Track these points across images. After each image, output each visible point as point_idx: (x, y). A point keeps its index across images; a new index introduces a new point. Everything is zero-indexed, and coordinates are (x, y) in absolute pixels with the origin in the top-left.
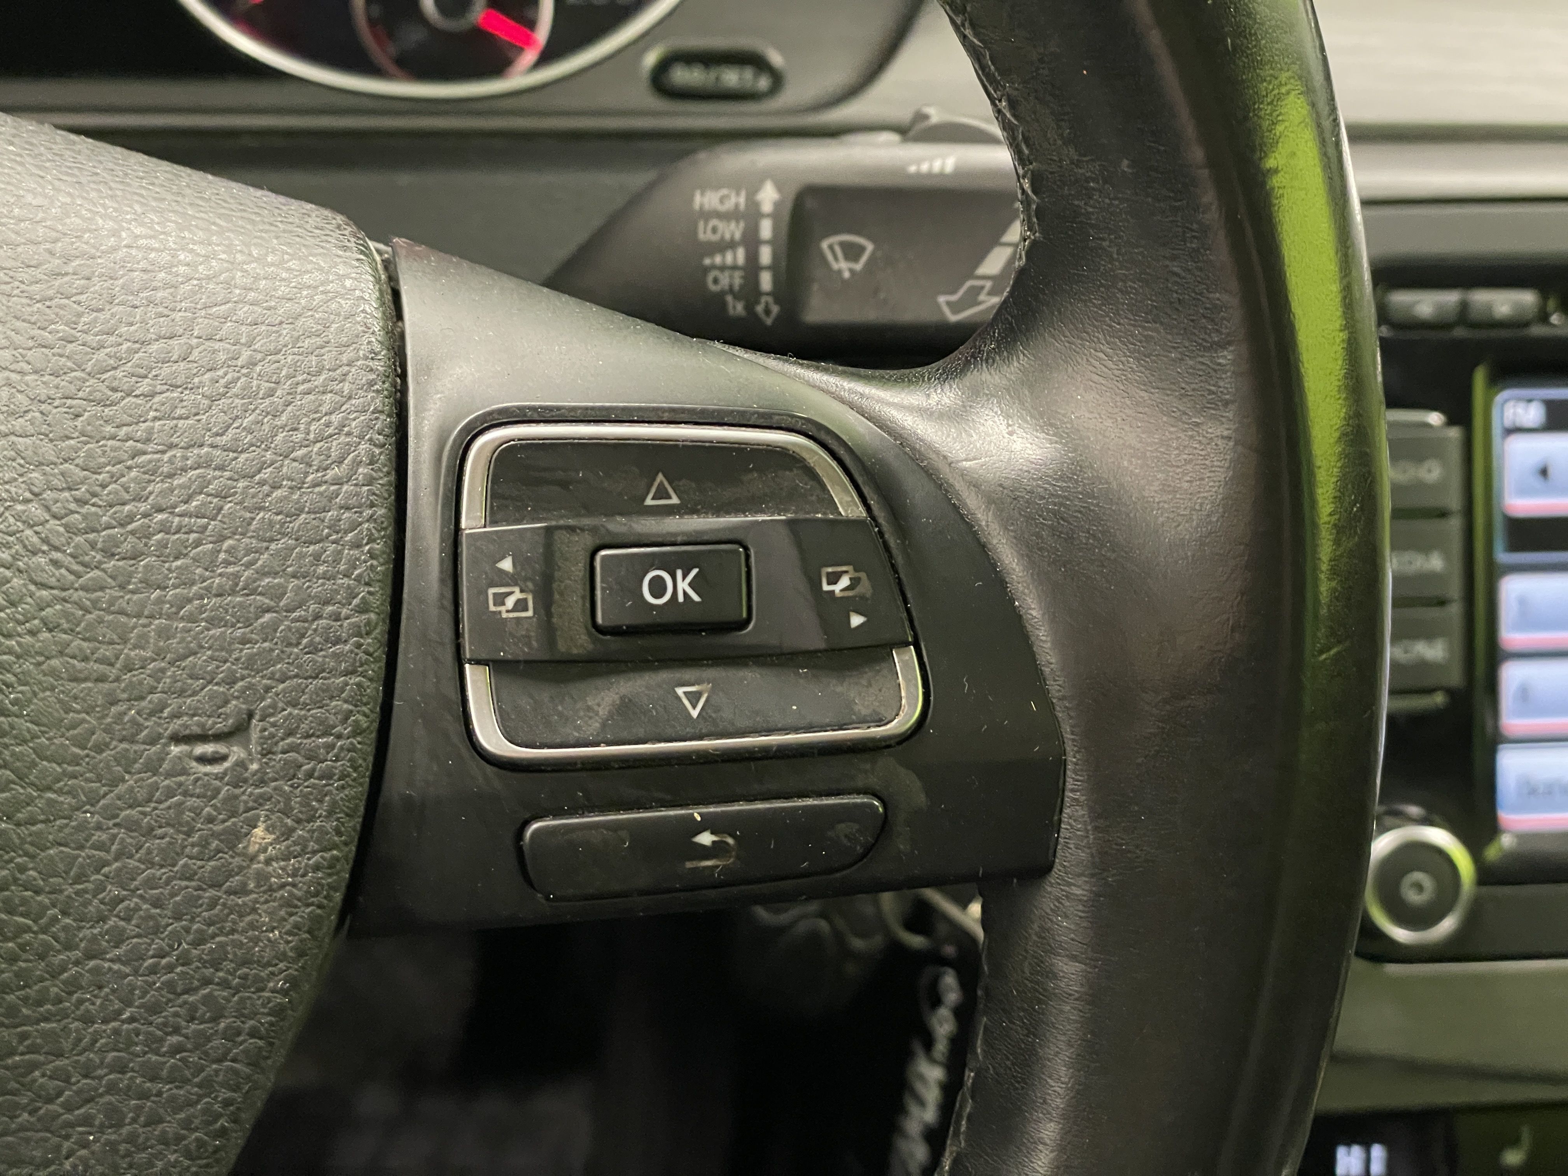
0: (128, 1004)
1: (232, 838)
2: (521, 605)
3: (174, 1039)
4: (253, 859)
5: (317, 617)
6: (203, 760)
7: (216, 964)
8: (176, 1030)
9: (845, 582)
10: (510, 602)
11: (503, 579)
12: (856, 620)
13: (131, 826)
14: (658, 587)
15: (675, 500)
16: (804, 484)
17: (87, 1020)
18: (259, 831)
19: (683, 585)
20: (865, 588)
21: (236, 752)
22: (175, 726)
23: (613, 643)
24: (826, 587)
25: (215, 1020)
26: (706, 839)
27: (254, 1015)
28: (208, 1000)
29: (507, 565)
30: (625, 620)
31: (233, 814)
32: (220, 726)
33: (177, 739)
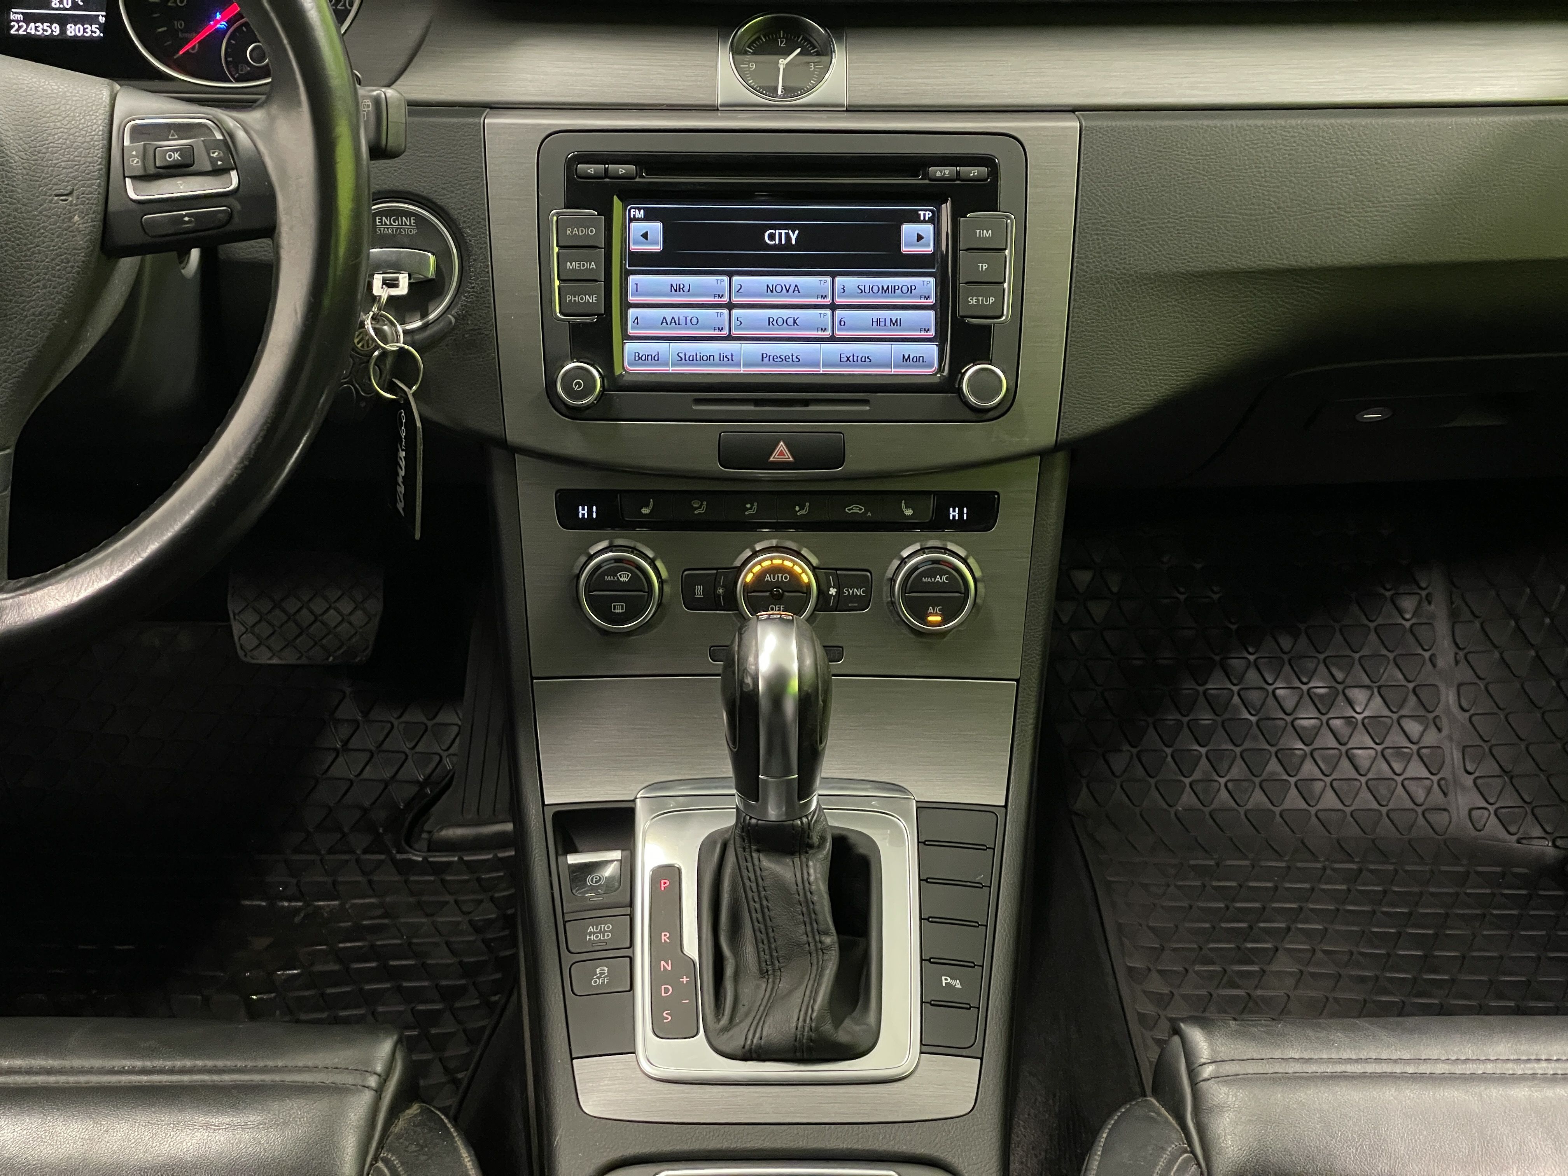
0: (47, 258)
1: (71, 218)
2: (138, 162)
3: (58, 267)
4: (75, 224)
5: (89, 166)
6: (62, 200)
7: (67, 249)
8: (59, 265)
9: (216, 154)
10: (135, 162)
11: (134, 156)
12: (219, 163)
13: (46, 216)
14: (170, 157)
15: (176, 137)
16: (207, 131)
17: (37, 262)
18: (76, 217)
19: (176, 155)
20: (222, 154)
21: (70, 199)
22: (56, 192)
23: (161, 171)
24: (212, 155)
25: (68, 263)
26: (186, 219)
27: (77, 262)
28: (66, 258)
29: (134, 153)
30: (163, 165)
31: (70, 213)
32: (66, 192)
33: (56, 195)
